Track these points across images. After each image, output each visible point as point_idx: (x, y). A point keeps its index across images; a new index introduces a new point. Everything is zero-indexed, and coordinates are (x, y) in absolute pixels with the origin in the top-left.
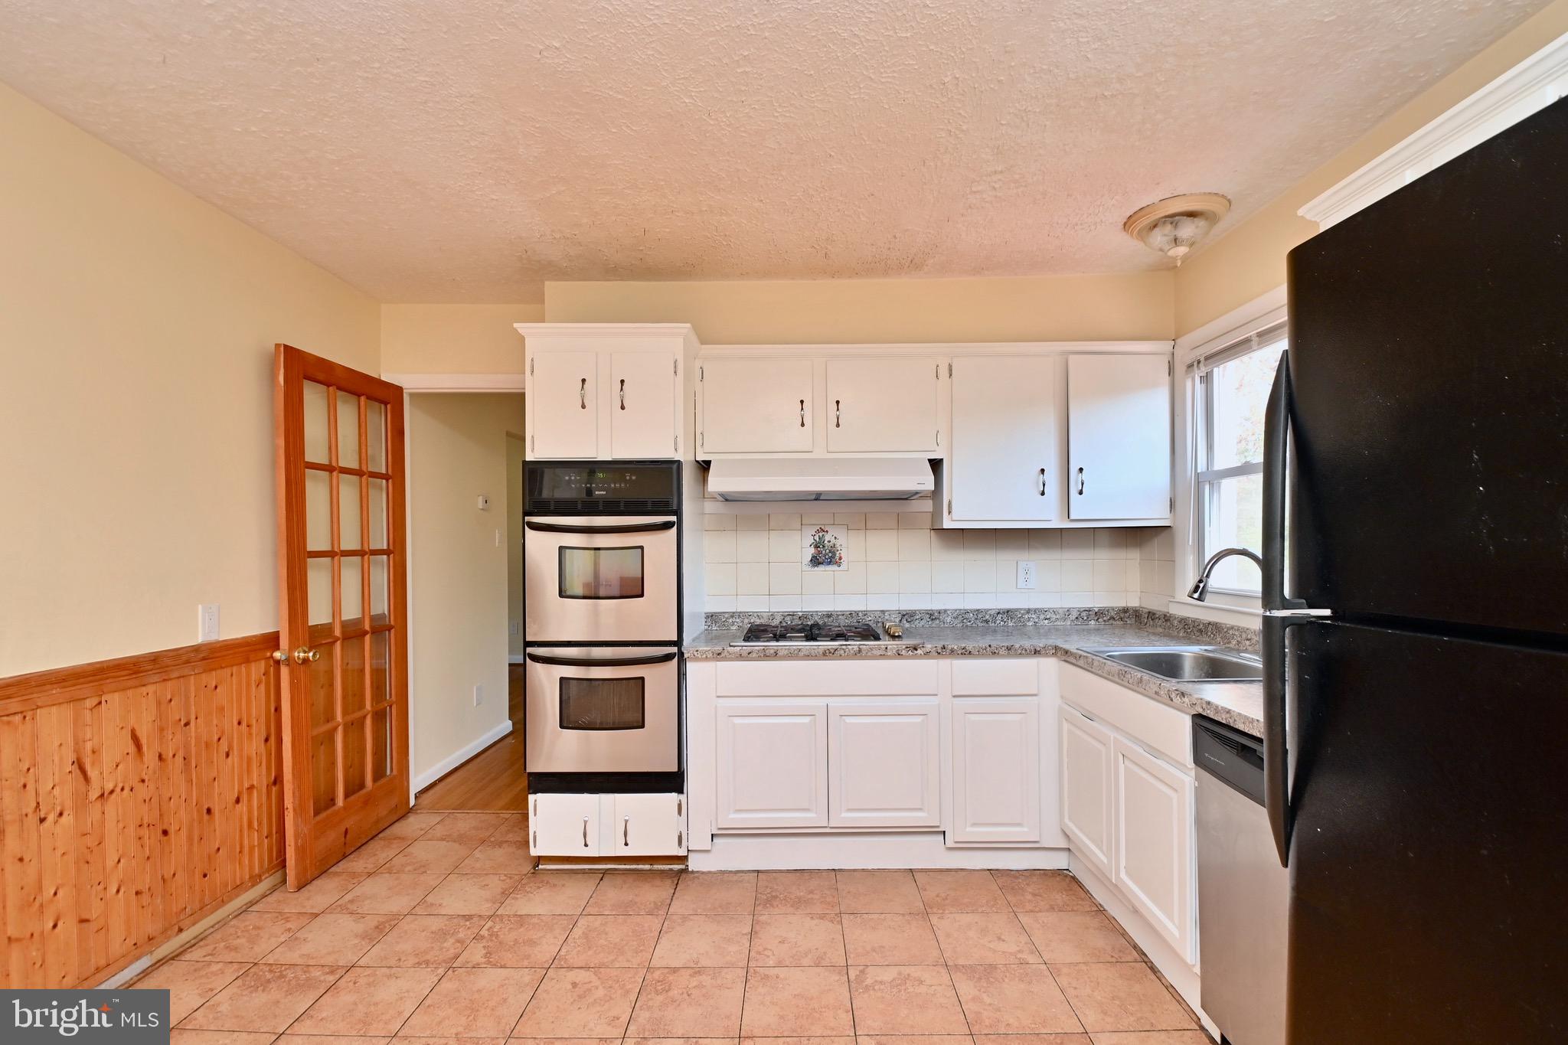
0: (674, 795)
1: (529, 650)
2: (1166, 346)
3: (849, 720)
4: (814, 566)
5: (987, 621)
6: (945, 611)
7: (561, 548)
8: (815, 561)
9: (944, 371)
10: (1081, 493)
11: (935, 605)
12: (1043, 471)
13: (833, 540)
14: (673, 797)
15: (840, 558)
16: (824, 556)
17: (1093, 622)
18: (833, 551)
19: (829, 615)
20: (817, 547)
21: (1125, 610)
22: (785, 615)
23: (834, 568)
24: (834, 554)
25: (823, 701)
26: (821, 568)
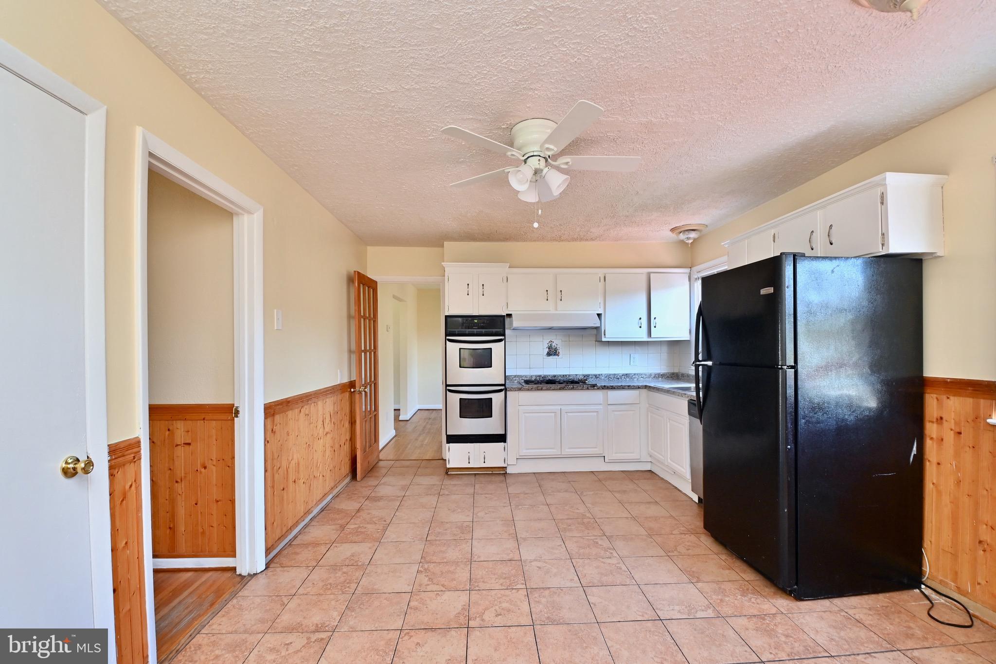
0: (502, 443)
1: (448, 388)
2: (687, 270)
3: (569, 414)
4: (548, 356)
5: (618, 379)
6: (602, 374)
7: (460, 349)
8: (549, 354)
9: (602, 279)
10: (655, 327)
11: (597, 372)
12: (640, 319)
13: (556, 346)
14: (502, 444)
15: (559, 353)
16: (552, 352)
17: (660, 379)
18: (556, 350)
19: (555, 376)
20: (549, 348)
21: (673, 374)
22: (536, 376)
23: (557, 357)
24: (556, 351)
25: (559, 407)
26: (551, 357)
